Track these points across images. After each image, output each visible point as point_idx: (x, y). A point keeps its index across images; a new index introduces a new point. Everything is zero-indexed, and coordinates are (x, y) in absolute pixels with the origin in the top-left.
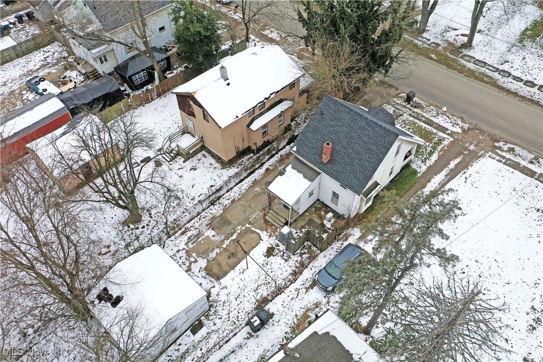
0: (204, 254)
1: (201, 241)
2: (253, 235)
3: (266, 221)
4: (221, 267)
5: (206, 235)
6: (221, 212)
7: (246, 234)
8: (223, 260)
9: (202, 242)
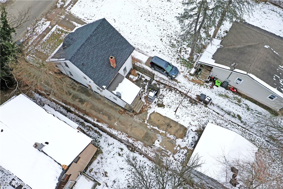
0: (173, 143)
1: (164, 148)
2: (152, 117)
3: (140, 112)
4: (178, 130)
5: (159, 146)
6: (139, 142)
7: (152, 122)
8: (173, 130)
9: (165, 146)
